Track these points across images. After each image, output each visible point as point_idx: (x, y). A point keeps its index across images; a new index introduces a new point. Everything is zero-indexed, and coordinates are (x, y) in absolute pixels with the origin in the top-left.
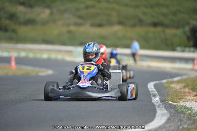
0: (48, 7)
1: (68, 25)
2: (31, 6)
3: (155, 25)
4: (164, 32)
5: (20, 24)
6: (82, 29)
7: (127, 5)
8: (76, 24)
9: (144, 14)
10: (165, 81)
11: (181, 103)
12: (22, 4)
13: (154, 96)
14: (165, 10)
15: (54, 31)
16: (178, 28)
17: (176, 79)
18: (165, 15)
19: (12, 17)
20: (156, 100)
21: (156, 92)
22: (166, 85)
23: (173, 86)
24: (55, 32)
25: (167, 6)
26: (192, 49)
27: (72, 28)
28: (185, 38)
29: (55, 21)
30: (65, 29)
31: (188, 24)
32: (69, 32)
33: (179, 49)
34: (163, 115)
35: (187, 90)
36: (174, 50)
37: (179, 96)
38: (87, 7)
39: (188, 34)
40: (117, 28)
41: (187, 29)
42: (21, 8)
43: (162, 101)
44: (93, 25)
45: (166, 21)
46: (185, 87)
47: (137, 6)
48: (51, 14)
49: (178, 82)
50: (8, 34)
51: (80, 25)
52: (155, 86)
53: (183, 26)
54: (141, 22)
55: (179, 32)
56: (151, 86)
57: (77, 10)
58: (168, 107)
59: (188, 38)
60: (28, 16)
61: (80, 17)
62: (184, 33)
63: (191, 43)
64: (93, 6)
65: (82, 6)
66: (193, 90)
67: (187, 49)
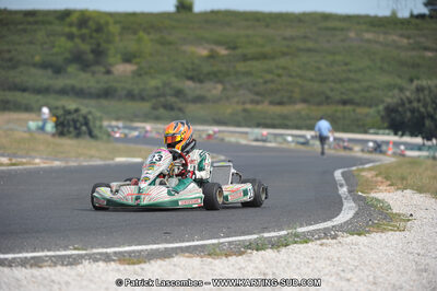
0: (221, 82)
1: (244, 103)
2: (201, 81)
3: (345, 103)
4: (354, 111)
5: (188, 101)
6: (259, 107)
7: (312, 80)
8: (252, 102)
9: (332, 90)
10: (354, 168)
11: (373, 195)
12: (191, 78)
13: (341, 186)
14: (356, 86)
15: (228, 109)
16: (370, 106)
17: (367, 166)
18: (356, 92)
19: (179, 93)
20: (343, 191)
21: (343, 182)
22: (356, 173)
23: (364, 174)
24: (229, 111)
25: (358, 81)
26: (387, 131)
27: (249, 106)
28: (379, 118)
29: (228, 98)
30: (240, 107)
31: (383, 102)
32: (245, 110)
33: (372, 131)
34: (350, 208)
35: (379, 179)
36: (366, 132)
37: (371, 186)
38: (266, 82)
39: (383, 113)
40: (299, 106)
41: (381, 107)
42: (190, 84)
43: (350, 192)
44: (272, 103)
45: (357, 98)
46: (377, 175)
47: (324, 81)
48: (224, 89)
49: (370, 169)
50: (173, 113)
51: (257, 103)
52: (343, 174)
53: (377, 105)
54: (327, 100)
55: (372, 111)
56: (338, 174)
57: (254, 85)
58: (357, 199)
59: (382, 117)
60: (198, 92)
61: (257, 94)
62: (378, 112)
63: (386, 125)
64: (272, 81)
65: (261, 80)
66: (387, 178)
67: (381, 131)
